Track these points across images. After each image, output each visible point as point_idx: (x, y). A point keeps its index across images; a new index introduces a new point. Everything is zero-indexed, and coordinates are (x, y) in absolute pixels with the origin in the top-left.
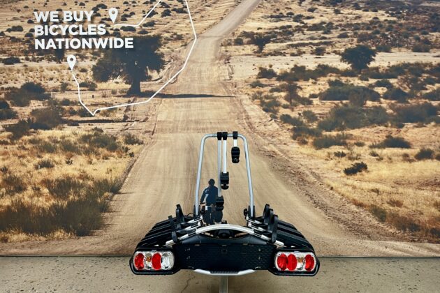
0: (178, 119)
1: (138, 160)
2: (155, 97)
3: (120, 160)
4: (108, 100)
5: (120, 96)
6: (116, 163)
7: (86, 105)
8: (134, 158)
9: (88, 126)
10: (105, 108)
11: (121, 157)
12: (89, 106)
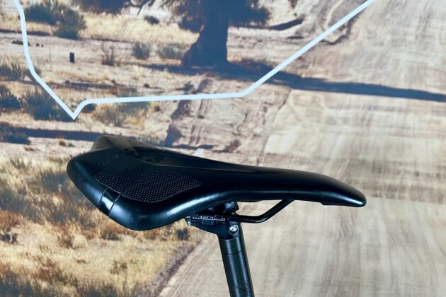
0: (325, 154)
1: (199, 249)
2: (269, 82)
3: (151, 244)
4: (121, 76)
5: (161, 68)
6: (139, 251)
7: (50, 84)
8: (189, 244)
9: (57, 147)
10: (111, 101)
11: (153, 238)
12: (59, 86)
